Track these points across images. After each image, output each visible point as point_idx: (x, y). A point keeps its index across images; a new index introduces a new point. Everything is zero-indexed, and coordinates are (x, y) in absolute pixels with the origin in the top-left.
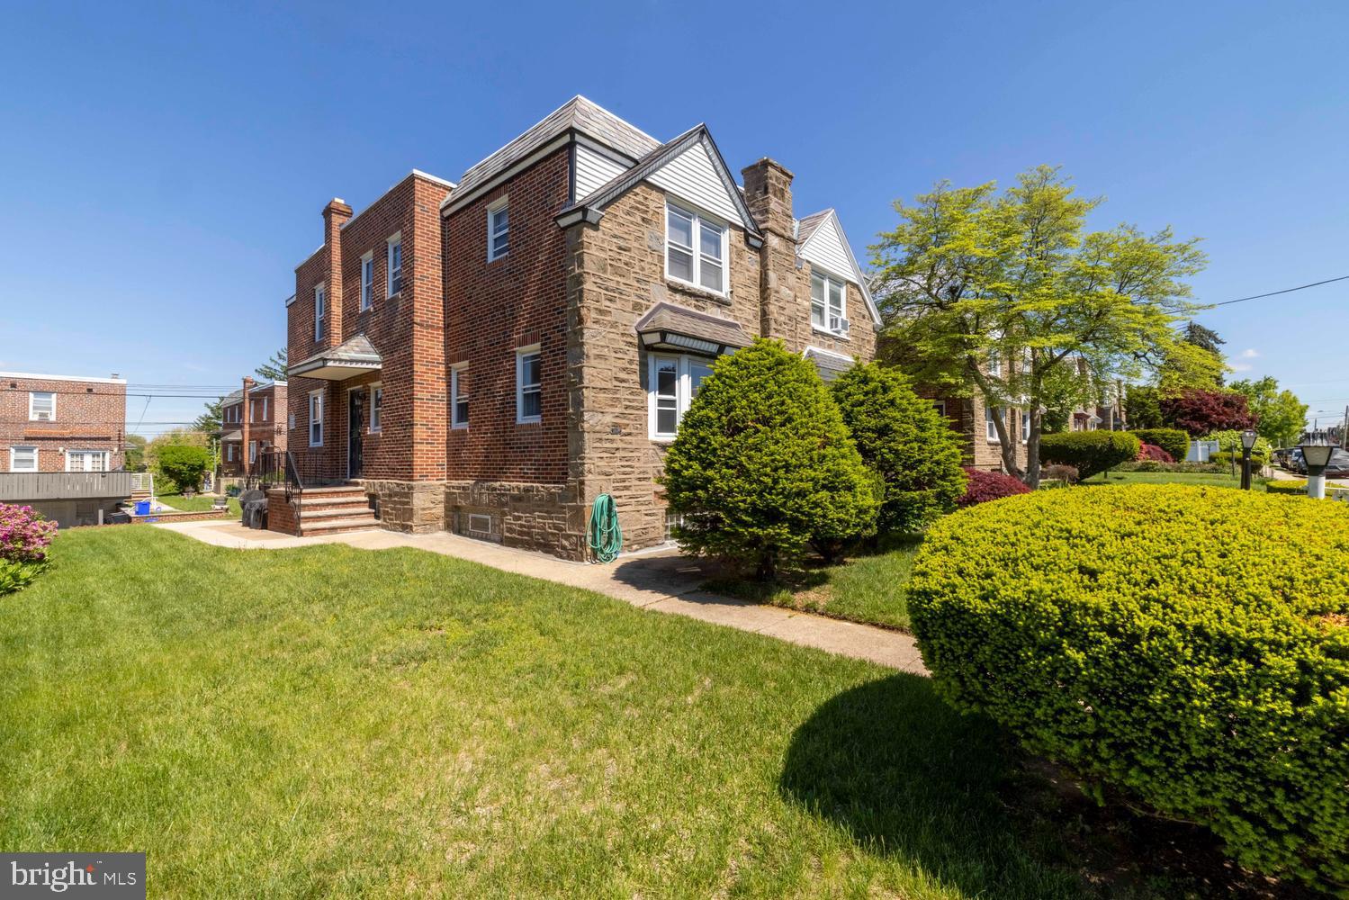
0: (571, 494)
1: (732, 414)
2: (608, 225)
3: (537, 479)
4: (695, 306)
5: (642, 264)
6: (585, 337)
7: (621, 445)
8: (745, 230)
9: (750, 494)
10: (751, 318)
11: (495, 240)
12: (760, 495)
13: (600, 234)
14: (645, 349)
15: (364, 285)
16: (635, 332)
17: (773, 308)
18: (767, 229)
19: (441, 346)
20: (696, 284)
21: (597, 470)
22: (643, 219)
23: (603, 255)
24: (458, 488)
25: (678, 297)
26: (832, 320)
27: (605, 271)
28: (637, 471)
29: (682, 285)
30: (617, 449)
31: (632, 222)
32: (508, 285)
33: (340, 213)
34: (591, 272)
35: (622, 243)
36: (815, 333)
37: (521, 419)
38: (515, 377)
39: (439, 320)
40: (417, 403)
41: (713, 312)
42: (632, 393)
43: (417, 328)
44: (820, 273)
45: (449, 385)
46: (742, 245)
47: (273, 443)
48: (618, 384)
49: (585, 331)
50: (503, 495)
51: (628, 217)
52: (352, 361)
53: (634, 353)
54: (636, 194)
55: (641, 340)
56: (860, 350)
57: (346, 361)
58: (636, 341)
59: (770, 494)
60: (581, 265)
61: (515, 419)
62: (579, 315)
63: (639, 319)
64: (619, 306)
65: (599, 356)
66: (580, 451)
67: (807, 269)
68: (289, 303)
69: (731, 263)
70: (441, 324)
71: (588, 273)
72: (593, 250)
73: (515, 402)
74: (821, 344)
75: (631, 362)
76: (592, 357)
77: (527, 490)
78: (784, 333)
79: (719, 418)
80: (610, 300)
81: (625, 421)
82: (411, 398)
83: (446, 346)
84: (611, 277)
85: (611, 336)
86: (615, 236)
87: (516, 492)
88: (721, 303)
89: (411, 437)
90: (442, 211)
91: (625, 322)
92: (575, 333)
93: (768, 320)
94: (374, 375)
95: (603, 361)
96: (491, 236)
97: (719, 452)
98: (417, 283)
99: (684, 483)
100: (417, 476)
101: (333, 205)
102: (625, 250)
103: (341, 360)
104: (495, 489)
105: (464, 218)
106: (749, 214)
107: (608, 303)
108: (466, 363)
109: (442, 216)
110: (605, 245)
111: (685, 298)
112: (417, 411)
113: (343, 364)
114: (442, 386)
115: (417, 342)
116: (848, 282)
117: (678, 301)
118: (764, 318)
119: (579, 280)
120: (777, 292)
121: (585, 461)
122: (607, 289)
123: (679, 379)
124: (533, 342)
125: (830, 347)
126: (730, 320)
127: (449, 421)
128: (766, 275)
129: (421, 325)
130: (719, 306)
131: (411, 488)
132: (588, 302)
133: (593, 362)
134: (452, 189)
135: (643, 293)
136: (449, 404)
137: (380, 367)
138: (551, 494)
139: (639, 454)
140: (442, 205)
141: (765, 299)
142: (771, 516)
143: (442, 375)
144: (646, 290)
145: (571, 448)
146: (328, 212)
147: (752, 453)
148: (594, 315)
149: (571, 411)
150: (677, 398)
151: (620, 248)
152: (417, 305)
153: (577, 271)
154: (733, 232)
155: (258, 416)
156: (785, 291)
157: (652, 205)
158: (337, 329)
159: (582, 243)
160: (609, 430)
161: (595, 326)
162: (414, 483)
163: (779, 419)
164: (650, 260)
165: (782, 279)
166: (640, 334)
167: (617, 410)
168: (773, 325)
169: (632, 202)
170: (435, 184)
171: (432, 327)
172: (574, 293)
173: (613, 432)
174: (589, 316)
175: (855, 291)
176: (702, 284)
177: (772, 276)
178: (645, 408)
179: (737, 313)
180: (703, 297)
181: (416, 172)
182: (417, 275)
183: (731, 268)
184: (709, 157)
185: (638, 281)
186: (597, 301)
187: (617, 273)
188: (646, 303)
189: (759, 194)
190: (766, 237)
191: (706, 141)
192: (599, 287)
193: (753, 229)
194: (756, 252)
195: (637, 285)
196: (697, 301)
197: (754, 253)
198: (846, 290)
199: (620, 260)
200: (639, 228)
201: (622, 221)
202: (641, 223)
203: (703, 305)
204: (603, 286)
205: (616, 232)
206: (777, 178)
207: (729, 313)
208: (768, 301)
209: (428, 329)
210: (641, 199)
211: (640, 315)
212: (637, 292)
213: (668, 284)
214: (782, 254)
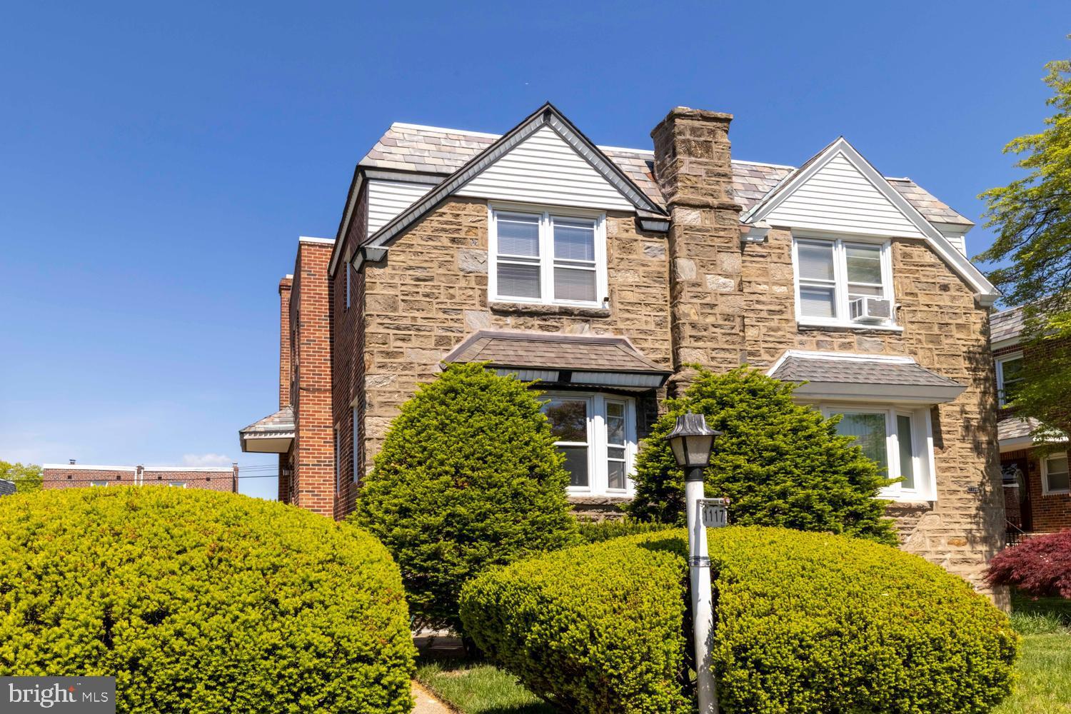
2: (402, 258)
4: (541, 327)
5: (451, 291)
6: (367, 385)
8: (635, 215)
10: (652, 328)
13: (388, 270)
16: (439, 371)
17: (692, 309)
18: (673, 205)
19: (328, 409)
20: (548, 297)
22: (453, 240)
23: (392, 292)
25: (510, 320)
26: (855, 305)
27: (395, 309)
29: (514, 305)
31: (435, 248)
34: (375, 313)
35: (419, 274)
36: (804, 330)
38: (352, 434)
39: (325, 382)
41: (577, 330)
43: (303, 393)
44: (819, 239)
46: (633, 234)
49: (367, 378)
51: (430, 243)
52: (266, 432)
54: (442, 215)
56: (936, 343)
57: (261, 433)
61: (353, 480)
62: (361, 362)
63: (446, 355)
64: (416, 345)
65: (383, 404)
67: (782, 239)
69: (609, 262)
70: (329, 386)
71: (372, 315)
72: (378, 289)
73: (352, 461)
74: (821, 345)
76: (376, 406)
78: (713, 339)
80: (403, 340)
82: (299, 464)
83: (334, 408)
84: (404, 314)
85: (404, 379)
86: (410, 268)
88: (592, 316)
91: (424, 362)
92: (363, 381)
93: (678, 327)
95: (392, 409)
98: (304, 348)
102: (424, 280)
107: (399, 343)
108: (339, 423)
110: (395, 281)
111: (521, 320)
114: (330, 450)
115: (302, 407)
116: (894, 240)
117: (510, 326)
118: (676, 324)
119: (361, 325)
120: (697, 285)
122: (398, 329)
124: (356, 395)
125: (844, 346)
126: (609, 336)
128: (674, 265)
129: (307, 390)
130: (587, 321)
132: (372, 346)
133: (377, 411)
135: (452, 324)
137: (294, 435)
141: (676, 298)
143: (330, 438)
144: (457, 321)
148: (379, 359)
149: (362, 466)
151: (418, 279)
152: (303, 370)
154: (613, 222)
156: (715, 280)
157: (466, 221)
158: (285, 402)
159: (364, 286)
161: (382, 371)
164: (463, 284)
165: (707, 265)
168: (687, 331)
169: (436, 224)
170: (322, 246)
171: (319, 390)
172: (363, 339)
174: (373, 361)
175: (917, 251)
176: (557, 298)
177: (686, 264)
179: (621, 325)
180: (554, 314)
182: (304, 340)
183: (609, 268)
184: (564, 139)
185: (444, 312)
186: (384, 344)
187: (411, 308)
188: (459, 335)
189: (668, 159)
190: (673, 214)
191: (555, 122)
192: (388, 328)
193: (649, 208)
194: (659, 237)
195: (446, 316)
196: (545, 320)
197: (655, 239)
198: (893, 253)
199: (417, 293)
200: (446, 252)
201: (419, 249)
202: (450, 245)
203: (555, 324)
204: (391, 326)
205: (411, 263)
206: (694, 131)
207: (607, 327)
208: (678, 300)
209: (314, 393)
210: (448, 218)
211: (449, 350)
212: (445, 325)
213: (492, 308)
214: (708, 231)
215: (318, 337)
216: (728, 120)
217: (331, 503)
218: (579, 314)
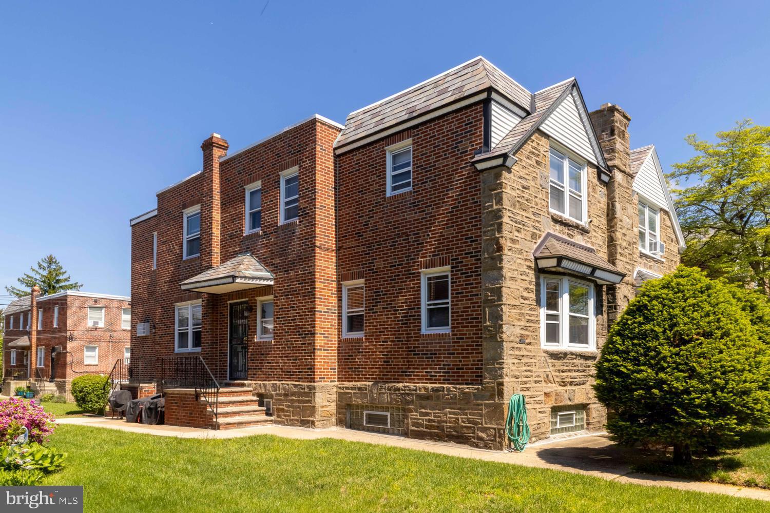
0: (488, 394)
1: (676, 329)
2: (517, 168)
3: (447, 381)
4: (568, 234)
5: (536, 199)
6: (504, 263)
7: (525, 353)
8: (597, 168)
9: (703, 392)
10: (601, 243)
11: (394, 176)
12: (714, 392)
13: (512, 176)
14: (540, 271)
15: (247, 211)
16: (533, 258)
17: (618, 235)
18: (615, 166)
19: (333, 266)
20: (566, 216)
21: (512, 373)
22: (537, 162)
23: (513, 193)
24: (353, 389)
25: (558, 227)
26: (651, 244)
27: (515, 207)
28: (534, 375)
29: (559, 217)
30: (523, 356)
31: (530, 165)
32: (411, 216)
33: (220, 147)
34: (508, 208)
35: (525, 184)
36: (642, 255)
37: (425, 330)
38: (419, 294)
39: (332, 244)
40: (318, 315)
41: (578, 239)
42: (531, 309)
43: (318, 250)
44: (643, 202)
45: (340, 300)
46: (595, 181)
47: (65, 348)
48: (522, 301)
49: (504, 257)
50: (408, 394)
51: (528, 161)
52: (253, 278)
53: (532, 276)
54: (533, 141)
55: (536, 264)
56: (670, 270)
57: (250, 278)
58: (533, 265)
59: (722, 392)
60: (500, 201)
61: (420, 330)
62: (498, 243)
63: (535, 246)
64: (523, 236)
65: (512, 278)
66: (498, 358)
67: (635, 199)
68: (133, 223)
69: (589, 196)
70: (334, 247)
71: (505, 209)
72: (508, 190)
73: (420, 315)
74: (645, 265)
75: (530, 282)
76: (508, 279)
77: (436, 390)
78: (625, 256)
79: (664, 332)
80: (518, 231)
81: (527, 333)
82: (312, 311)
83: (338, 266)
84: (519, 212)
85: (519, 261)
86: (520, 177)
87: (423, 392)
88: (584, 231)
89: (312, 344)
90: (335, 149)
91: (527, 250)
92: (493, 258)
93: (615, 246)
94: (266, 290)
95: (514, 282)
96: (389, 173)
97: (669, 359)
98: (318, 211)
99: (635, 384)
100: (317, 378)
101: (214, 140)
102: (526, 189)
103: (245, 277)
104: (399, 389)
105: (358, 156)
106: (602, 155)
107: (517, 234)
108: (360, 282)
109: (335, 154)
110: (515, 185)
111: (562, 227)
112: (318, 323)
113: (247, 281)
114: (334, 300)
115: (318, 263)
116: (662, 210)
117: (557, 230)
118: (611, 243)
119: (498, 215)
120: (621, 221)
121: (505, 366)
122: (516, 222)
123: (562, 297)
124: (442, 264)
125: (650, 267)
126: (589, 245)
127: (340, 331)
128: (613, 206)
129: (320, 248)
130: (582, 234)
131: (314, 388)
132: (505, 233)
133: (509, 283)
134: (341, 129)
135: (537, 225)
136: (340, 316)
137: (272, 283)
138: (465, 393)
139: (536, 361)
140: (335, 145)
141: (613, 227)
142: (723, 410)
143: (334, 291)
144: (539, 222)
145: (486, 355)
146: (208, 146)
147: (702, 359)
148: (509, 244)
149: (488, 323)
150: (559, 313)
151: (523, 187)
152: (318, 231)
153: (495, 207)
154: (590, 170)
155: (47, 323)
156: (625, 218)
157: (542, 150)
158: (216, 250)
159: (501, 184)
160: (518, 340)
161: (510, 253)
162: (316, 384)
163: (719, 333)
164: (540, 196)
165: (624, 209)
166: (536, 259)
167: (523, 323)
168: (619, 249)
169: (530, 147)
170: (330, 127)
171: (328, 249)
172: (492, 225)
173: (521, 342)
174: (506, 244)
175: (666, 217)
176: (570, 216)
177: (618, 206)
178: (537, 322)
179: (593, 240)
180: (572, 226)
181: (318, 116)
182: (318, 205)
183: (589, 201)
184: (577, 107)
185: (534, 215)
186: (511, 232)
187: (521, 208)
188: (539, 233)
189: (605, 136)
190: (613, 173)
191: (575, 93)
192: (512, 220)
193: (604, 166)
194: (604, 186)
195: (534, 218)
196: (569, 230)
197: (602, 186)
198: (661, 217)
199: (523, 197)
200: (534, 170)
201: (524, 164)
202: (536, 165)
203: (572, 233)
204: (514, 220)
205: (522, 174)
206: (621, 121)
207: (588, 240)
208: (615, 229)
209: (325, 251)
210: (534, 144)
211: (536, 243)
212: (534, 224)
213: (552, 217)
214: (624, 188)
215: (327, 205)
216: (629, 120)
217: (335, 344)
218: (581, 230)
